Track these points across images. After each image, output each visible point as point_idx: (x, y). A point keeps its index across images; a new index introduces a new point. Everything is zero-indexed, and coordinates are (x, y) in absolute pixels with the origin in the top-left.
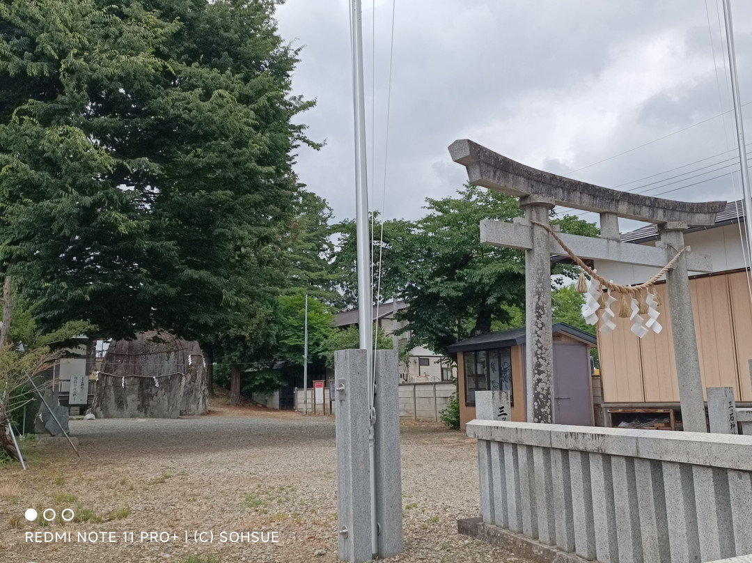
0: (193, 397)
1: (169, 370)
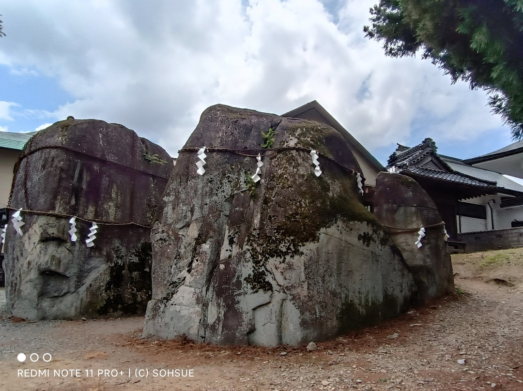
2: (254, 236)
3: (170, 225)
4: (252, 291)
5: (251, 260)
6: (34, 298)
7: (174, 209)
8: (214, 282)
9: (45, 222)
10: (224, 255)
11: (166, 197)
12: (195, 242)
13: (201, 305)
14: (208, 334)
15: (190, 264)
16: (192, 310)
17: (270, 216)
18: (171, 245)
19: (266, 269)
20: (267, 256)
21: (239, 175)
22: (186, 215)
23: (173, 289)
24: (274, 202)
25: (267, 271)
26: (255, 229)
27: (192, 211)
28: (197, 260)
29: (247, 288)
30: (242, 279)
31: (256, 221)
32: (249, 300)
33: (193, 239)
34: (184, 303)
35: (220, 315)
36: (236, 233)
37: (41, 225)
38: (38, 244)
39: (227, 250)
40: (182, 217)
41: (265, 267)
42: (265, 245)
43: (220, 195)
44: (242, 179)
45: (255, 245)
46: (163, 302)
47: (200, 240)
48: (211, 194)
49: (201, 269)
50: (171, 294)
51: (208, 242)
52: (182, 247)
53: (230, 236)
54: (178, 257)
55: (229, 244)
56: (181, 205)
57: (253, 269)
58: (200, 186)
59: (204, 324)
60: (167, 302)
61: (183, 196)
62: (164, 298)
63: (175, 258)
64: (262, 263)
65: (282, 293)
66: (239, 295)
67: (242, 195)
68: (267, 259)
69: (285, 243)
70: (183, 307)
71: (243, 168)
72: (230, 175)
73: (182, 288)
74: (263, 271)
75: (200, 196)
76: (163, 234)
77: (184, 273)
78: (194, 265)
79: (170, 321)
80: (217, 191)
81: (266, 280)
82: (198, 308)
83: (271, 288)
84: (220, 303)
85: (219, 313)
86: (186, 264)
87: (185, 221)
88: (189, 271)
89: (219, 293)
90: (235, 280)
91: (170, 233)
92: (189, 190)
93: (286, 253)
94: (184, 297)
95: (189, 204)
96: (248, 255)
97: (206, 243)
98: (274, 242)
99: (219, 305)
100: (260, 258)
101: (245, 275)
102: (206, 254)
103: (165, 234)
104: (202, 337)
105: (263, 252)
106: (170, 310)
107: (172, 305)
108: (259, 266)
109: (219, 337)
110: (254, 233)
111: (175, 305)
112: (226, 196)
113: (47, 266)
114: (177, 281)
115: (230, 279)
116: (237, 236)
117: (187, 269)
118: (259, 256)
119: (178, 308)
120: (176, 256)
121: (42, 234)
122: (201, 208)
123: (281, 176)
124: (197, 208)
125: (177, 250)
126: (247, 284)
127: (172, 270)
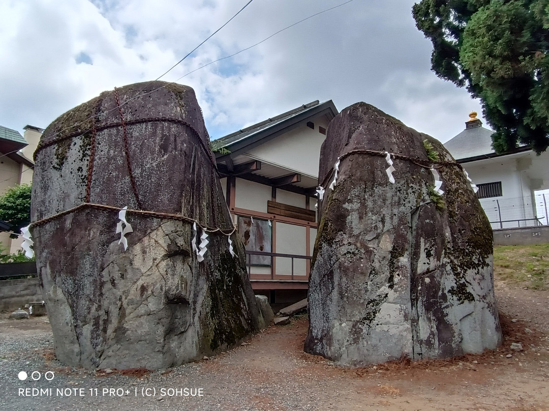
0: (335, 294)
1: (65, 197)
2: (449, 248)
3: (358, 236)
4: (459, 302)
5: (452, 272)
6: (159, 338)
7: (361, 218)
8: (422, 296)
9: (173, 229)
10: (421, 268)
11: (347, 204)
12: (390, 256)
13: (410, 321)
14: (424, 350)
15: (391, 279)
16: (401, 328)
17: (459, 229)
18: (362, 259)
19: (466, 280)
20: (465, 268)
21: (420, 186)
22: (376, 226)
23: (373, 308)
24: (459, 215)
25: (467, 282)
26: (449, 242)
27: (383, 221)
28: (398, 275)
29: (453, 300)
30: (446, 292)
31: (447, 234)
32: (455, 311)
33: (388, 253)
34: (391, 321)
35: (433, 330)
36: (433, 246)
37: (167, 232)
38: (163, 260)
39: (424, 263)
40: (372, 228)
41: (465, 278)
42: (461, 258)
43: (407, 205)
44: (424, 190)
45: (452, 258)
46: (364, 323)
47: (396, 253)
48: (399, 204)
49: (405, 284)
50: (372, 314)
51: (405, 255)
52: (376, 260)
53: (427, 249)
54: (373, 272)
55: (426, 257)
56: (370, 214)
57: (455, 281)
58: (389, 195)
59: (417, 340)
60: (370, 323)
61: (370, 204)
62: (365, 319)
63: (370, 274)
64: (461, 275)
65: (482, 302)
66: (447, 307)
67: (429, 207)
68: (465, 272)
69: (476, 255)
70: (391, 326)
71: (423, 179)
72: (413, 185)
73: (384, 306)
74: (464, 282)
75: (390, 206)
76: (350, 247)
77: (385, 289)
78: (396, 279)
79: (378, 342)
80: (404, 201)
81: (468, 291)
82: (408, 325)
83: (473, 299)
84: (430, 318)
85: (432, 328)
86: (384, 279)
87: (376, 232)
88: (391, 287)
89: (428, 308)
90: (440, 293)
91: (359, 245)
92: (376, 198)
93: (478, 265)
94: (389, 315)
95: (378, 213)
96: (448, 268)
97: (403, 256)
98: (468, 255)
99: (429, 319)
100: (459, 270)
101: (448, 288)
102: (406, 267)
103: (353, 247)
104: (419, 354)
105: (461, 264)
106: (377, 330)
107: (377, 325)
108: (460, 277)
109: (437, 351)
110: (449, 246)
111: (381, 324)
112: (412, 207)
113: (178, 291)
114: (377, 298)
115: (437, 292)
116: (434, 249)
117: (388, 285)
118: (458, 268)
119: (385, 328)
120: (371, 271)
121: (169, 246)
122: (392, 218)
123: (457, 190)
124: (387, 219)
125: (371, 265)
126: (453, 296)
127: (369, 287)
